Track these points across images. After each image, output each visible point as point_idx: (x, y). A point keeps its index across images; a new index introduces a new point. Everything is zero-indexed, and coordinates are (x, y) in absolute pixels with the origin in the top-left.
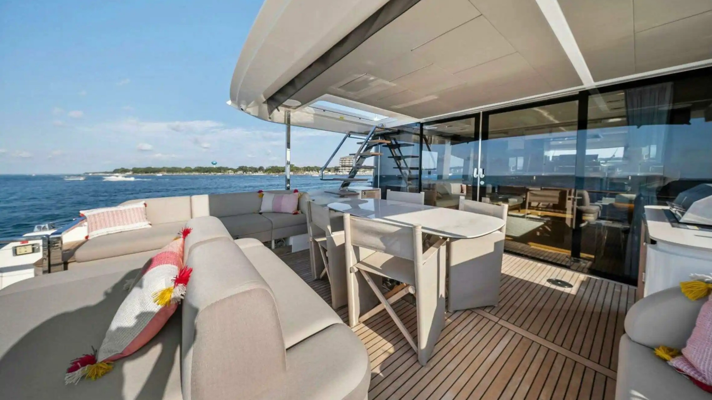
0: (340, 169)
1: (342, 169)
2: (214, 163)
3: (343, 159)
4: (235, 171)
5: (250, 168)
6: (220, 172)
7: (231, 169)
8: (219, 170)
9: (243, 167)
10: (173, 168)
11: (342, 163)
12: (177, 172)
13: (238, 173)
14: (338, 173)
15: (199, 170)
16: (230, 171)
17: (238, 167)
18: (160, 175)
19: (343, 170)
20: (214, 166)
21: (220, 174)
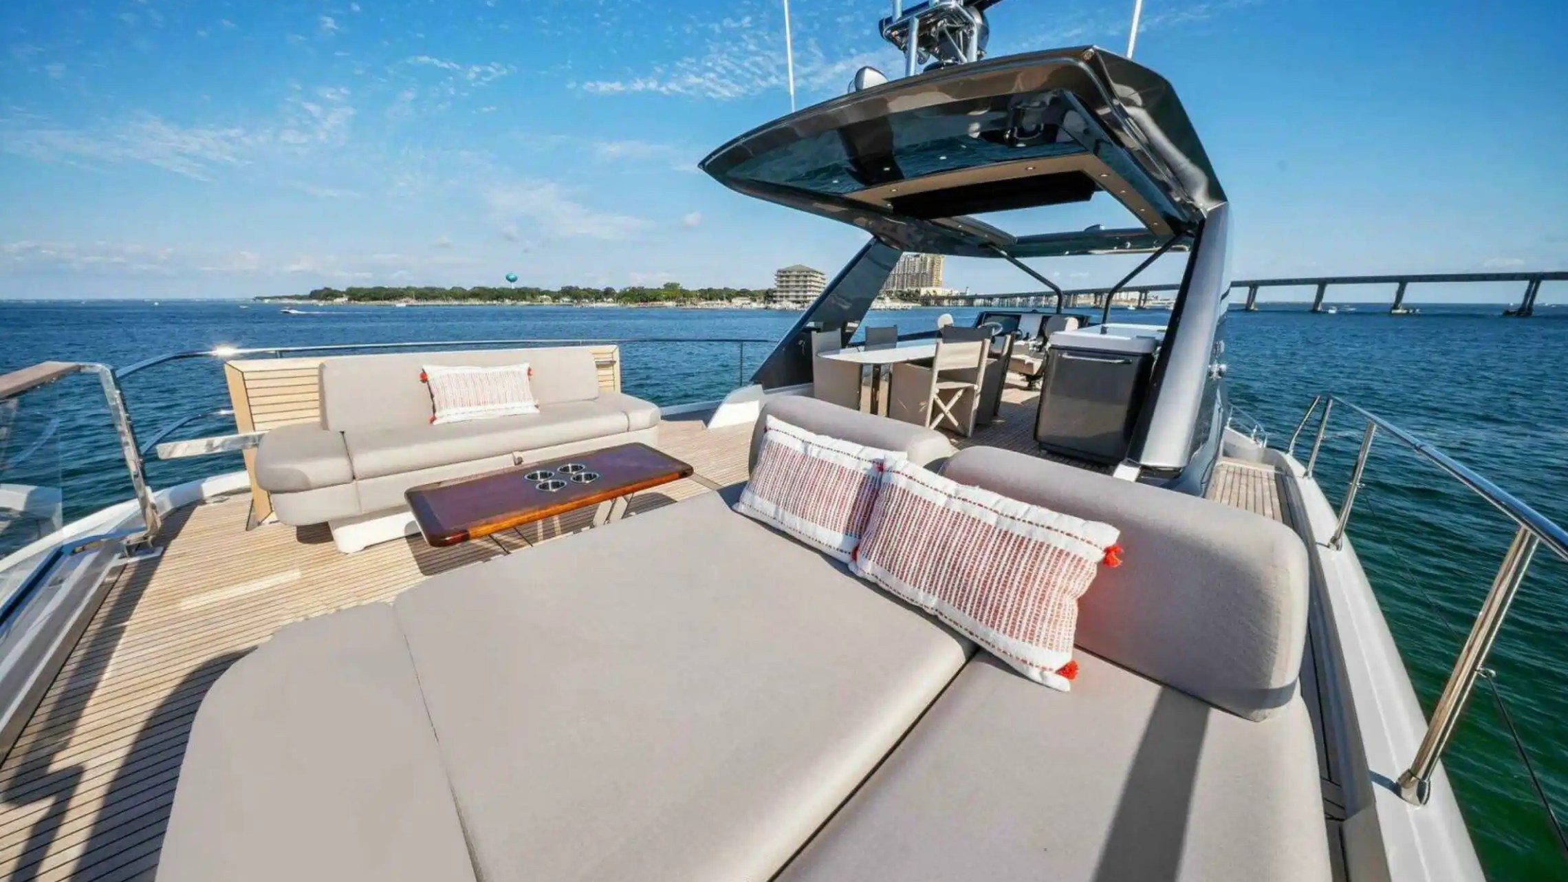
0: (775, 296)
1: (781, 297)
2: (512, 277)
3: (784, 272)
4: (556, 296)
5: (584, 290)
6: (524, 299)
7: (547, 293)
8: (521, 294)
9: (571, 288)
10: (427, 288)
11: (782, 282)
12: (435, 298)
13: (561, 302)
14: (772, 305)
15: (479, 293)
16: (545, 296)
17: (560, 289)
18: (401, 304)
19: (784, 299)
20: (513, 286)
21: (524, 303)
